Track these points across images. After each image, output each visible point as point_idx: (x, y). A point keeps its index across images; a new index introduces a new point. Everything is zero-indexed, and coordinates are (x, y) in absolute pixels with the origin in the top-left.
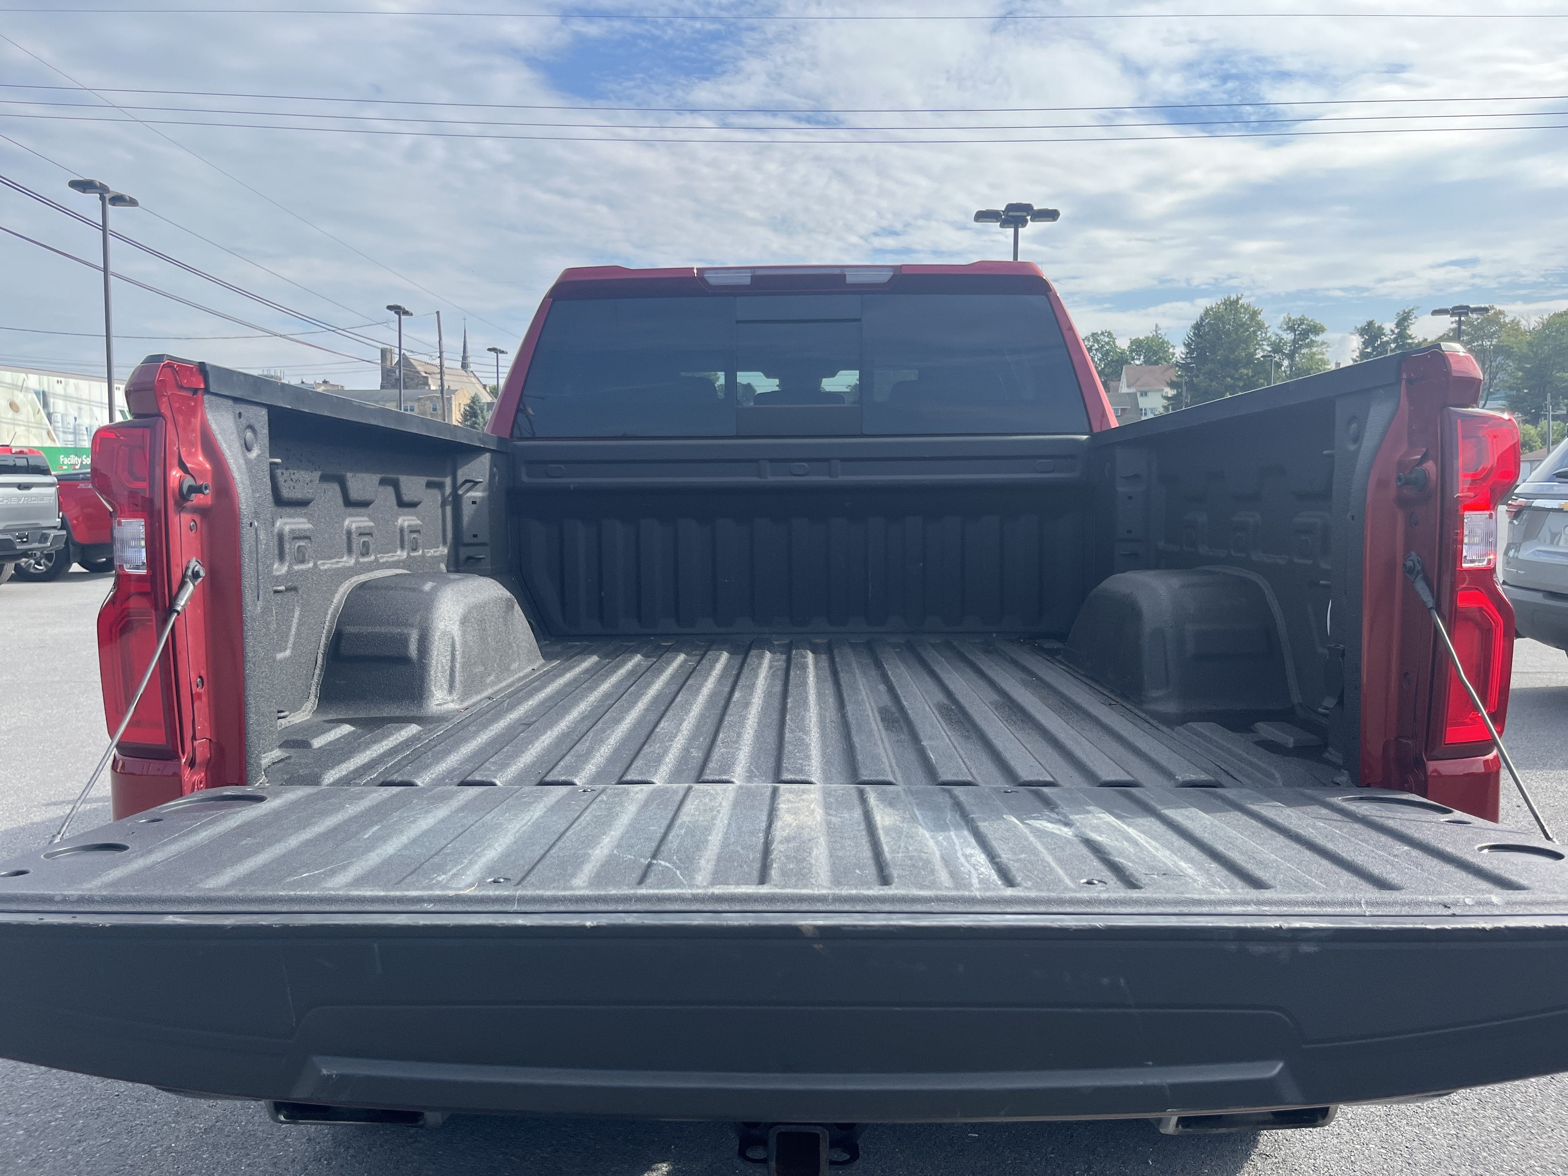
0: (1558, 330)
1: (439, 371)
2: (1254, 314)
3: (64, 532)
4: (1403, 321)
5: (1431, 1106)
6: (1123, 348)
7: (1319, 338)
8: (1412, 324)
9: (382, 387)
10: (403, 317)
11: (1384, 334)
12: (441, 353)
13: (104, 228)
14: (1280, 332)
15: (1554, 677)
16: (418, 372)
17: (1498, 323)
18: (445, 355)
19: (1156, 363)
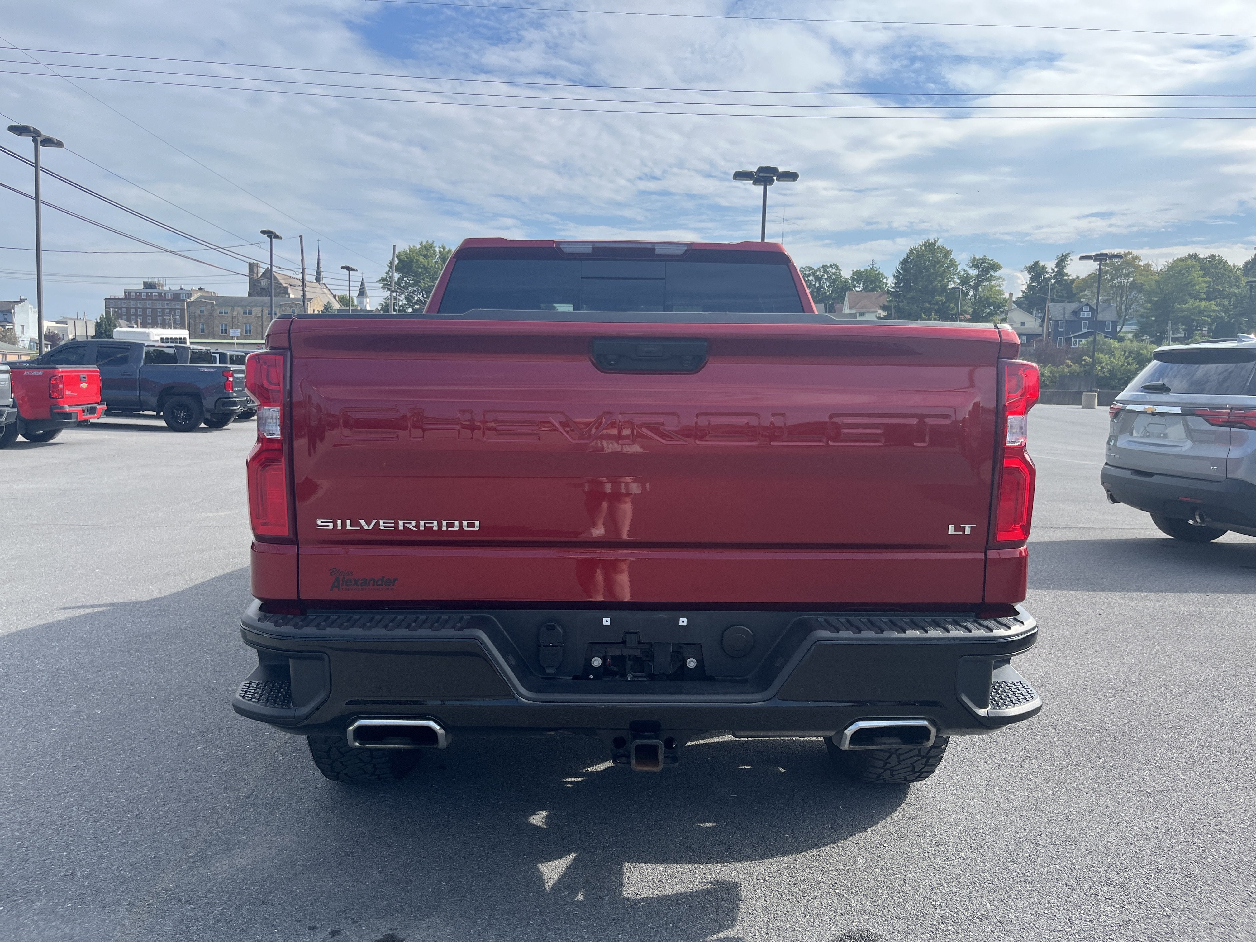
0: (1179, 272)
1: (301, 284)
2: (947, 254)
3: (15, 410)
4: (1062, 262)
5: (1015, 781)
6: (846, 277)
7: (997, 274)
8: (1068, 264)
9: (250, 294)
10: (274, 240)
11: (1046, 272)
12: (303, 269)
13: (36, 165)
14: (967, 268)
15: (1143, 532)
16: (280, 284)
17: (1133, 266)
18: (306, 271)
19: (873, 290)
